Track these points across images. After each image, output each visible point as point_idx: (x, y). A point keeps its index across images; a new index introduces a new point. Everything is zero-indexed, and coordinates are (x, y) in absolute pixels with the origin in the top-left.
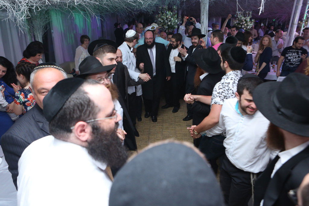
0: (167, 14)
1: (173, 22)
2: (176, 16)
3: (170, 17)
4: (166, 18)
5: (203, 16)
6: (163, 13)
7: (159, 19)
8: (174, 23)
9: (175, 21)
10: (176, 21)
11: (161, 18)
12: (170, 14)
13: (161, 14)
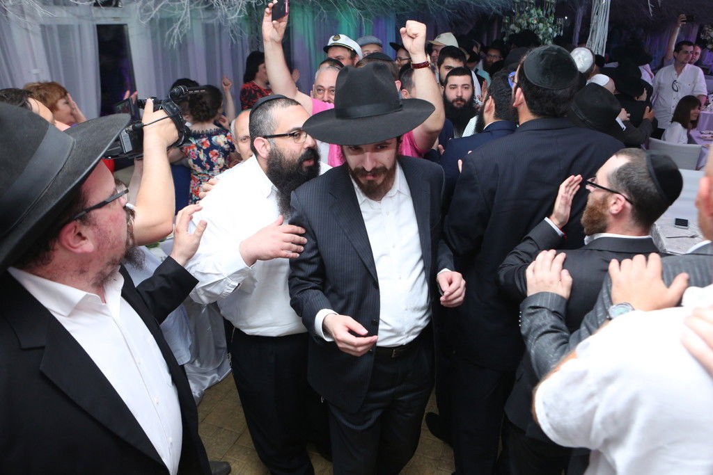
0: (531, 16)
1: (542, 32)
2: (552, 19)
3: (535, 22)
4: (526, 24)
5: (595, 17)
6: (521, 13)
7: (512, 26)
8: (543, 35)
9: (547, 30)
10: (550, 30)
11: (515, 24)
12: (538, 15)
13: (518, 15)
